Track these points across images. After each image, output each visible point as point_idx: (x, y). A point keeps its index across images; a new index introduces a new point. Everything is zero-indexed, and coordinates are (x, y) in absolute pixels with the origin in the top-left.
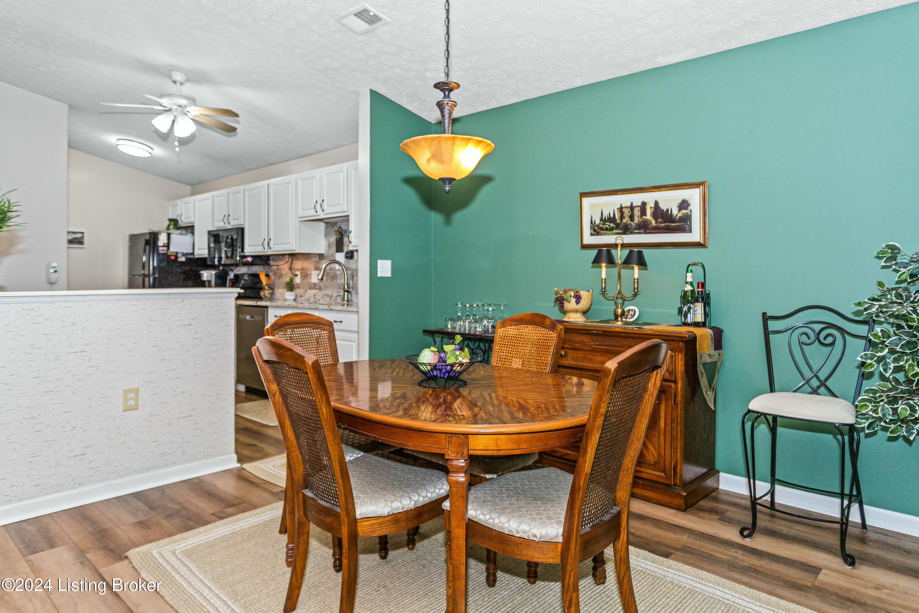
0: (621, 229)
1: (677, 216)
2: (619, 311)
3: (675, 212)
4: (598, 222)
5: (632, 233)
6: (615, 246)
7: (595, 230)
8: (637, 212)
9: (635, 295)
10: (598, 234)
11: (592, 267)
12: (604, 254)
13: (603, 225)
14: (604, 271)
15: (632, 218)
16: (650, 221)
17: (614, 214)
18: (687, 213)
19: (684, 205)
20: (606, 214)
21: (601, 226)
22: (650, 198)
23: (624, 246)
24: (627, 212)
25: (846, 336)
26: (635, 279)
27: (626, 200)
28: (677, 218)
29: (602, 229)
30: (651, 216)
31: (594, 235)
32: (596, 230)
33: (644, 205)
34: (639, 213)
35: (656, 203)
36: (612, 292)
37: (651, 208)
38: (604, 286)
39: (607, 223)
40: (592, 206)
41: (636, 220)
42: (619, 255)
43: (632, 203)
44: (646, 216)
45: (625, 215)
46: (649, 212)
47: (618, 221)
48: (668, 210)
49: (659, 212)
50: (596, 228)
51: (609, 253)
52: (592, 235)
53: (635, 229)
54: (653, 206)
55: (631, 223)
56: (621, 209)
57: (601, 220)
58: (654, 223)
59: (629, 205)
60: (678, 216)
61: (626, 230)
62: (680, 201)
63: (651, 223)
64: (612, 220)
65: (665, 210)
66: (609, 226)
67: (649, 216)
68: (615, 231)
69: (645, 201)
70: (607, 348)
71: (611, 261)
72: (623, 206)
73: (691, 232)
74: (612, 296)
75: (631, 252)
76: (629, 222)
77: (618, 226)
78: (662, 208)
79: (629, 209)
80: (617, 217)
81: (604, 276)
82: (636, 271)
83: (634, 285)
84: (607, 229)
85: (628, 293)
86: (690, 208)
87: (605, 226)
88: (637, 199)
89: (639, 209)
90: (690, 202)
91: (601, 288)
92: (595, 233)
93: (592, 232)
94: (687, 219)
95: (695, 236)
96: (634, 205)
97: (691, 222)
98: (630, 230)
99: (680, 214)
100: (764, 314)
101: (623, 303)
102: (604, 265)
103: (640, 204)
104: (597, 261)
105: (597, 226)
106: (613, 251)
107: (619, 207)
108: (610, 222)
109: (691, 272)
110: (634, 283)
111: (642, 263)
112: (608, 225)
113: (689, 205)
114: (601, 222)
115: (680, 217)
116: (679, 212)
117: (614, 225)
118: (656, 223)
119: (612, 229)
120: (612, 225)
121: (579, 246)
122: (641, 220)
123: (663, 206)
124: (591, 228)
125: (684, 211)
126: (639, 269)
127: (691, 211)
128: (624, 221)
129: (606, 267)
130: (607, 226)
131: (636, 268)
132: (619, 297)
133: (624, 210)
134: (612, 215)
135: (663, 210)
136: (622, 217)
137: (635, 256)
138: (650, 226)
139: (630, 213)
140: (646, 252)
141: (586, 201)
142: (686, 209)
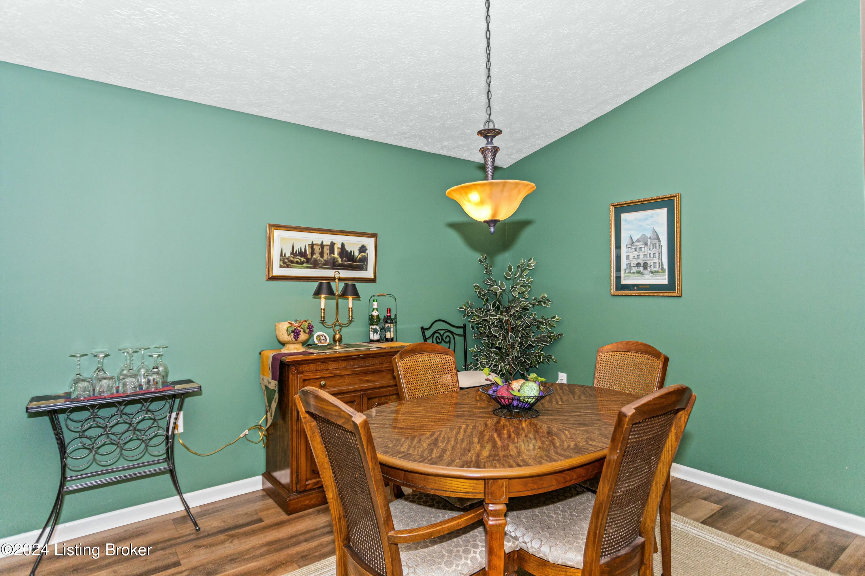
0: (311, 264)
1: (357, 256)
2: (337, 336)
3: (356, 254)
4: (288, 255)
5: (321, 268)
6: (334, 279)
7: (284, 263)
8: (326, 250)
9: (351, 321)
10: (288, 266)
11: (313, 298)
12: (325, 286)
13: (293, 258)
14: (323, 302)
15: (322, 254)
16: (337, 259)
17: (305, 249)
18: (365, 255)
19: (363, 249)
20: (297, 248)
21: (292, 259)
22: (338, 240)
23: (341, 279)
24: (317, 249)
25: (455, 336)
26: (349, 309)
27: (318, 238)
28: (358, 258)
29: (292, 262)
30: (338, 255)
31: (284, 267)
32: (286, 263)
33: (333, 245)
34: (328, 252)
35: (343, 245)
36: (330, 321)
37: (338, 248)
38: (323, 316)
39: (297, 257)
40: (283, 239)
41: (326, 256)
42: (338, 287)
43: (322, 242)
44: (334, 254)
45: (315, 252)
46: (336, 251)
47: (309, 256)
48: (351, 252)
49: (345, 253)
50: (286, 261)
51: (329, 286)
52: (281, 266)
53: (324, 264)
54: (340, 247)
55: (321, 259)
56: (312, 246)
57: (292, 253)
58: (340, 260)
59: (320, 243)
60: (359, 257)
61: (315, 265)
62: (360, 246)
63: (337, 261)
64: (303, 254)
65: (349, 251)
66: (300, 260)
67: (336, 255)
68: (304, 265)
69: (334, 242)
70: (365, 368)
71: (331, 293)
72: (314, 243)
73: (367, 270)
74: (331, 324)
75: (346, 285)
76: (319, 258)
77: (308, 261)
78: (347, 250)
79: (319, 247)
80: (307, 253)
81: (323, 306)
82: (350, 302)
83: (349, 313)
84: (297, 263)
85: (343, 320)
86: (367, 252)
87: (295, 260)
88: (327, 239)
89: (328, 247)
90: (367, 247)
91: (320, 319)
92: (285, 265)
93: (282, 264)
94: (364, 260)
95: (369, 274)
96: (324, 243)
97: (367, 263)
98: (320, 265)
99: (360, 256)
100: (422, 328)
101: (341, 329)
102: (323, 296)
103: (329, 244)
104: (318, 293)
105: (287, 259)
106: (333, 284)
107: (311, 243)
108: (301, 257)
109: (377, 301)
110: (349, 311)
111: (356, 295)
112: (298, 258)
113: (366, 250)
114: (292, 256)
115: (360, 258)
116: (359, 254)
117: (305, 260)
118: (342, 261)
119: (303, 263)
120: (303, 259)
121: (265, 277)
122: (329, 257)
123: (348, 248)
124: (280, 260)
125: (363, 254)
126: (353, 300)
127: (367, 254)
128: (315, 256)
129: (326, 298)
130: (298, 260)
131: (350, 298)
132: (337, 324)
133: (315, 247)
134: (303, 250)
135: (348, 251)
136: (313, 253)
137: (350, 289)
138: (337, 263)
139: (320, 251)
140: (358, 285)
141: (276, 234)
142: (365, 253)
